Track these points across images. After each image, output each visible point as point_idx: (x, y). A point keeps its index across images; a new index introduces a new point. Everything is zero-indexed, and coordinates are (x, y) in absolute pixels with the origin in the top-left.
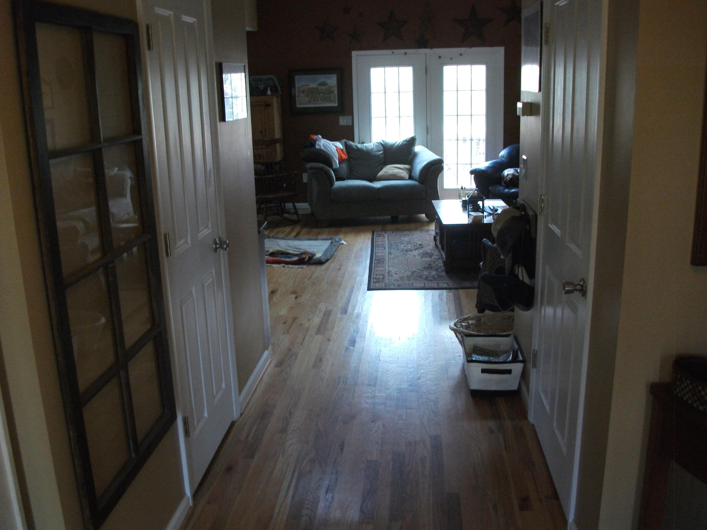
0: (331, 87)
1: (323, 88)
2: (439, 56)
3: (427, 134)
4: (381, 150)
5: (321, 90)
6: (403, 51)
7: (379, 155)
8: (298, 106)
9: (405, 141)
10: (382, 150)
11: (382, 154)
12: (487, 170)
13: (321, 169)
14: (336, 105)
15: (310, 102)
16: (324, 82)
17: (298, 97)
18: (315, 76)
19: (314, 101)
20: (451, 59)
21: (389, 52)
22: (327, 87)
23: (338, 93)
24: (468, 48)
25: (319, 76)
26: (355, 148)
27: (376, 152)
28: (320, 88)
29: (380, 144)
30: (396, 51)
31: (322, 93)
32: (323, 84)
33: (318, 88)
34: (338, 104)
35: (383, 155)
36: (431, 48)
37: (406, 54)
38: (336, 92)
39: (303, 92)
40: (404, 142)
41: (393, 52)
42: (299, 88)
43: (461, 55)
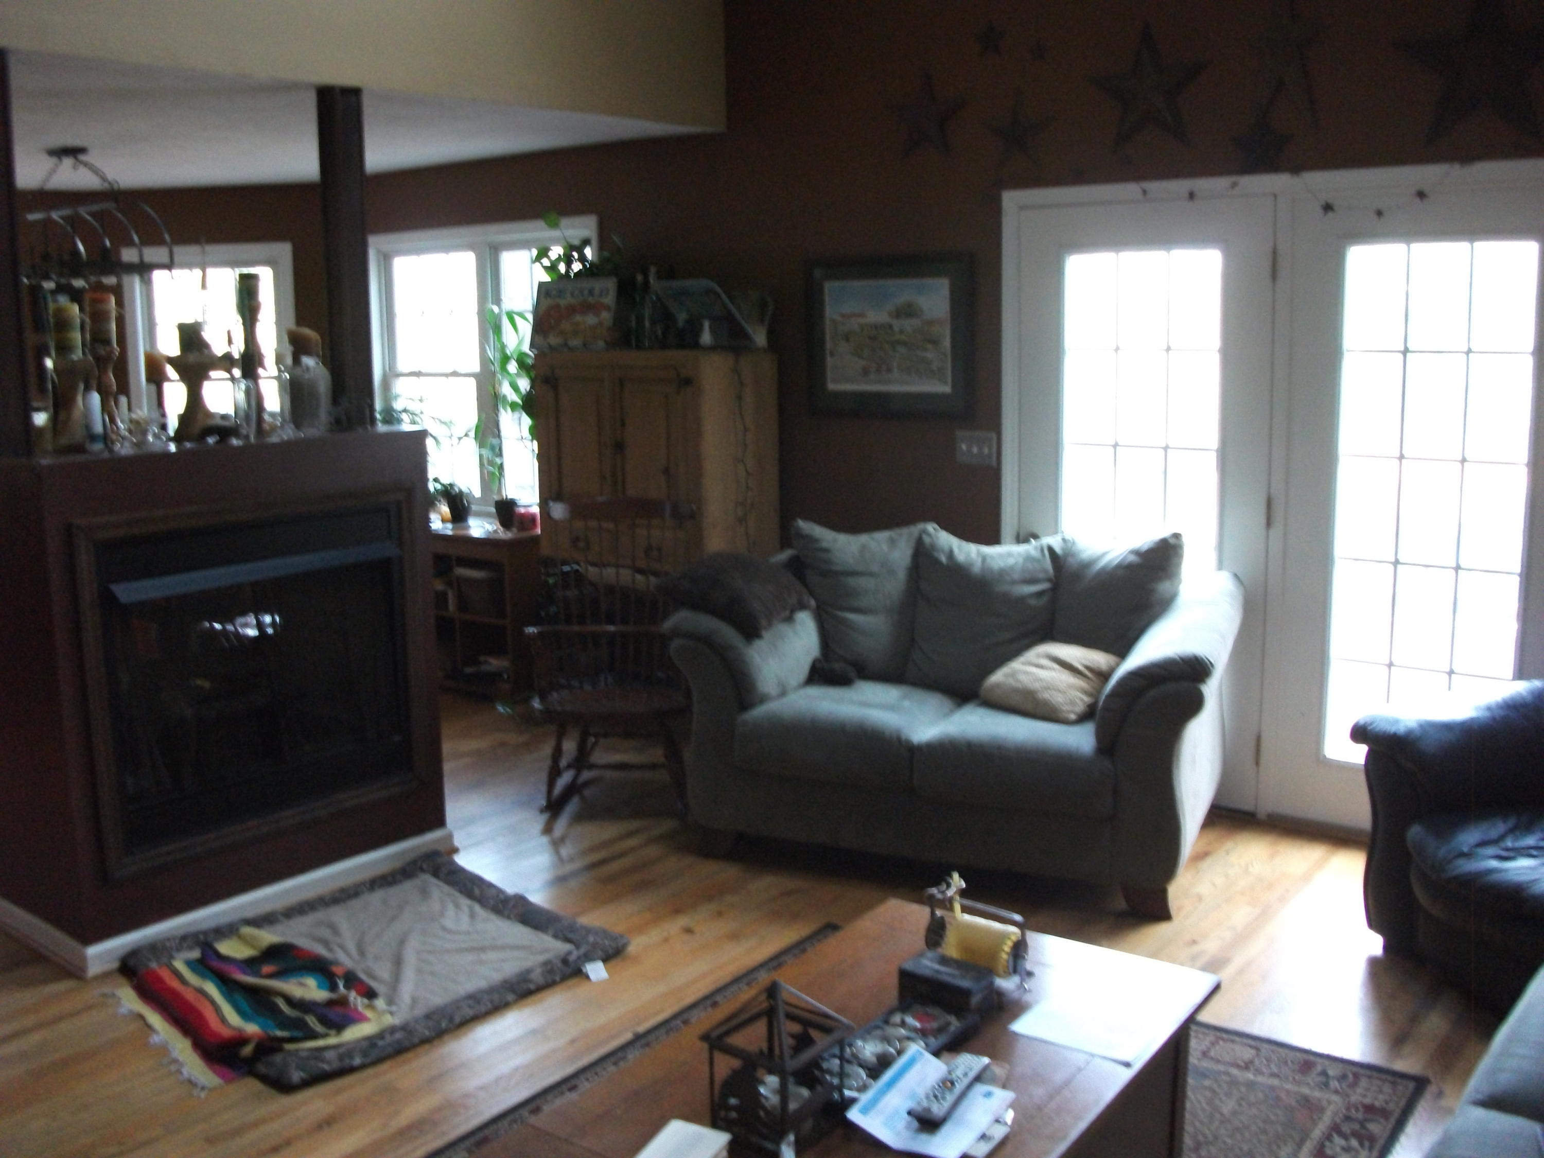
0: (930, 323)
1: (909, 324)
2: (1323, 203)
3: (1269, 524)
4: (1041, 576)
5: (901, 332)
6: (1181, 186)
7: (1022, 600)
8: (832, 386)
9: (1136, 552)
10: (1049, 580)
11: (1039, 594)
12: (1420, 737)
13: (707, 641)
14: (947, 389)
15: (865, 372)
16: (910, 305)
17: (832, 354)
18: (881, 282)
19: (878, 371)
20: (1379, 213)
21: (1130, 190)
22: (915, 322)
23: (953, 347)
24: (1457, 166)
25: (890, 284)
26: (943, 559)
27: (1014, 582)
28: (896, 324)
29: (1046, 552)
30: (1156, 187)
31: (905, 344)
32: (907, 311)
33: (891, 327)
34: (954, 386)
35: (1045, 599)
36: (1296, 169)
37: (1191, 196)
38: (947, 343)
39: (847, 339)
40: (1132, 558)
41: (1145, 192)
42: (834, 321)
43: (1421, 195)
